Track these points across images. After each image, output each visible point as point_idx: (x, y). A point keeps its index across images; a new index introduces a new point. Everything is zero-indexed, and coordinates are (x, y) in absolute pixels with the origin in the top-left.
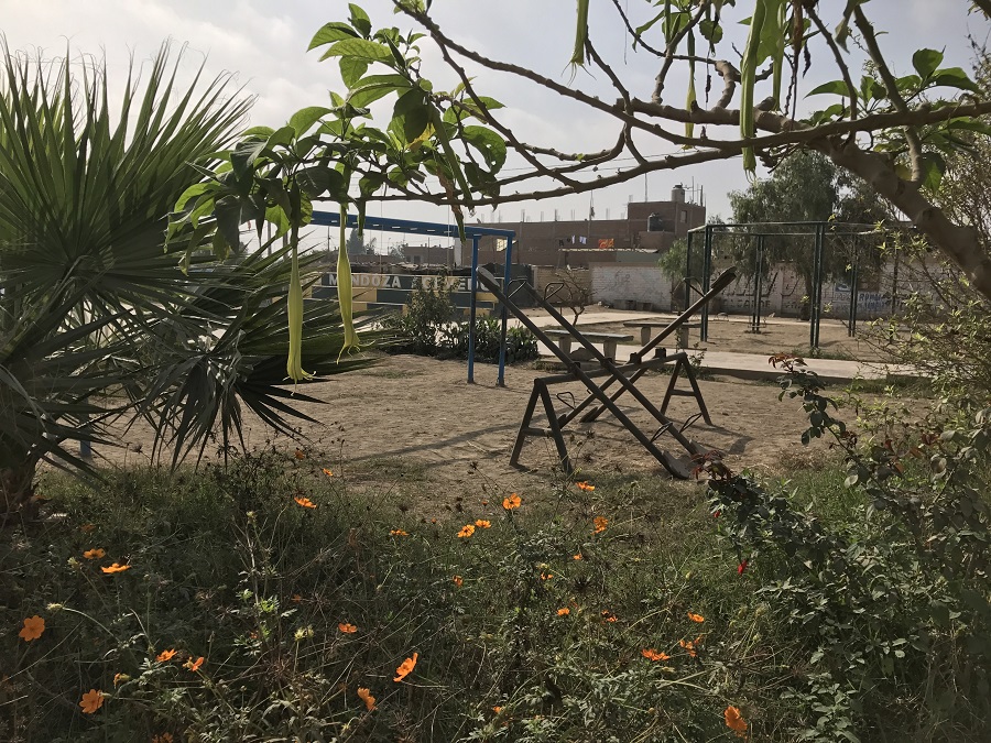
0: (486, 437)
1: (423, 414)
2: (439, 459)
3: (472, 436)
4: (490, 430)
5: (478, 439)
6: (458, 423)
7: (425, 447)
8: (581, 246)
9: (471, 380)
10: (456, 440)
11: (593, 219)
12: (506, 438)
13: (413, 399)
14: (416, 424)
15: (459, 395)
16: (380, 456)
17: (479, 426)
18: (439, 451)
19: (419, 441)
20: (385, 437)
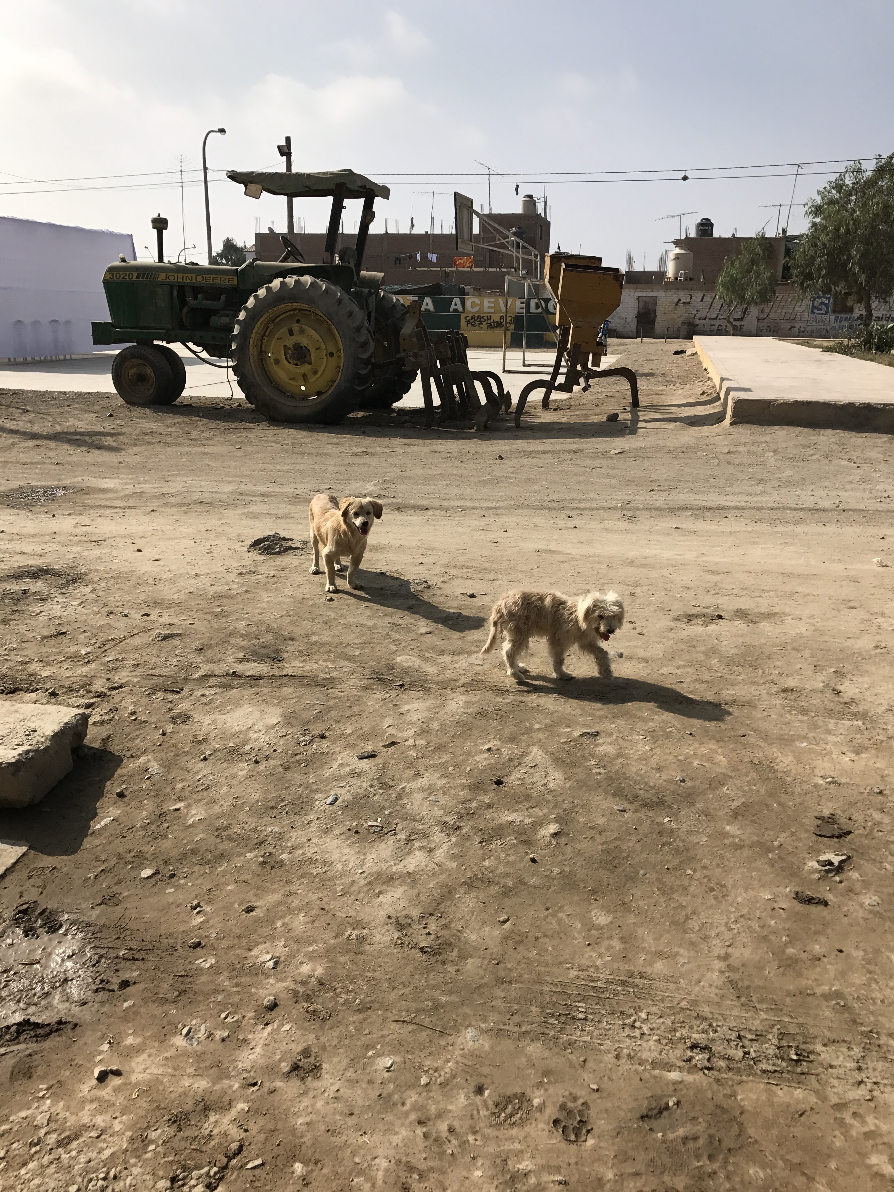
8: (431, 264)
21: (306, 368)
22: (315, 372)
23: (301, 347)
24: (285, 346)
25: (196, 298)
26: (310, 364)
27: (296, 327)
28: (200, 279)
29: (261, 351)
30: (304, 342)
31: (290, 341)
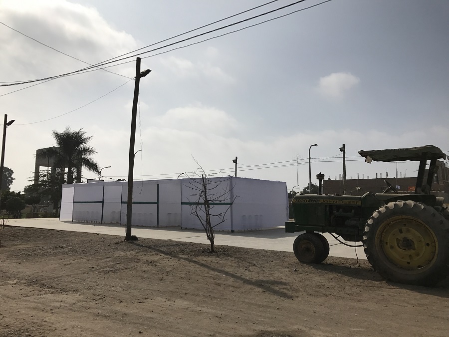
21: (412, 252)
22: (418, 255)
23: (408, 240)
24: (397, 239)
25: (338, 211)
26: (414, 249)
27: (404, 229)
28: (341, 202)
29: (381, 241)
30: (410, 237)
31: (401, 236)
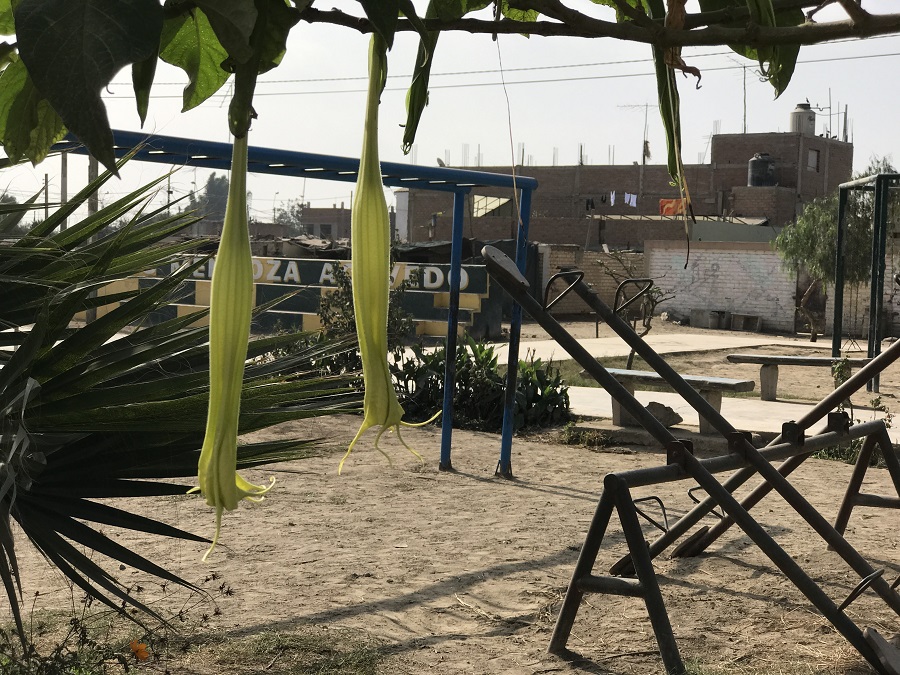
0: (492, 587)
1: (361, 534)
2: (403, 636)
3: (463, 583)
4: (497, 572)
5: (476, 590)
6: (431, 555)
7: (372, 608)
8: (627, 210)
9: (446, 465)
10: (432, 593)
11: (649, 162)
12: (531, 589)
13: (338, 501)
14: (349, 556)
15: (426, 494)
16: (284, 625)
17: (476, 562)
18: (399, 616)
19: (359, 594)
20: (290, 583)
